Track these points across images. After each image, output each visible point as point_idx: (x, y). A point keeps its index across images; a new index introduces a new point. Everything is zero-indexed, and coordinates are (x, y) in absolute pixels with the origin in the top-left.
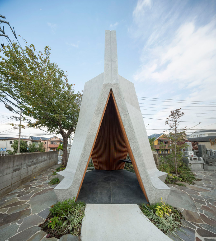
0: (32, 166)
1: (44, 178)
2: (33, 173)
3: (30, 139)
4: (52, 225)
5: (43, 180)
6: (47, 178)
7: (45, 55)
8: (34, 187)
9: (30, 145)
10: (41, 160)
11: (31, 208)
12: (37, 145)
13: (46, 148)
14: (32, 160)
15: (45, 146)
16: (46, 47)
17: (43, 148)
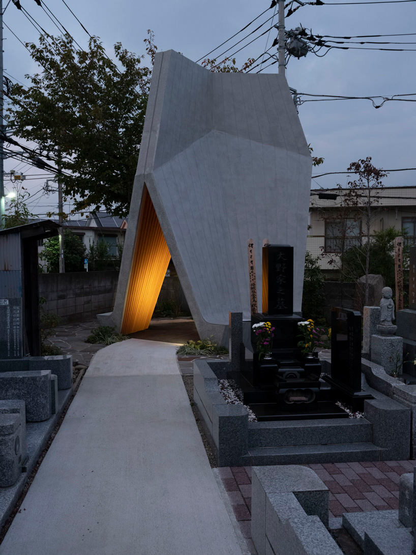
0: (83, 298)
2: (85, 311)
3: (92, 225)
9: (92, 249)
10: (97, 288)
14: (81, 285)
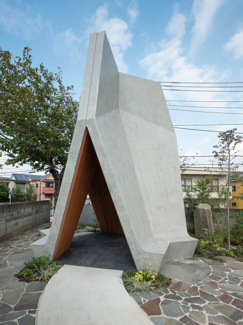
0: (12, 222)
1: (26, 238)
2: (13, 231)
3: (13, 179)
4: (24, 274)
5: (25, 240)
6: (30, 239)
7: (24, 60)
8: (14, 247)
9: (13, 189)
10: (23, 214)
11: (8, 263)
12: (24, 190)
13: (39, 194)
14: (11, 213)
15: (38, 191)
16: (25, 48)
17: (33, 195)
